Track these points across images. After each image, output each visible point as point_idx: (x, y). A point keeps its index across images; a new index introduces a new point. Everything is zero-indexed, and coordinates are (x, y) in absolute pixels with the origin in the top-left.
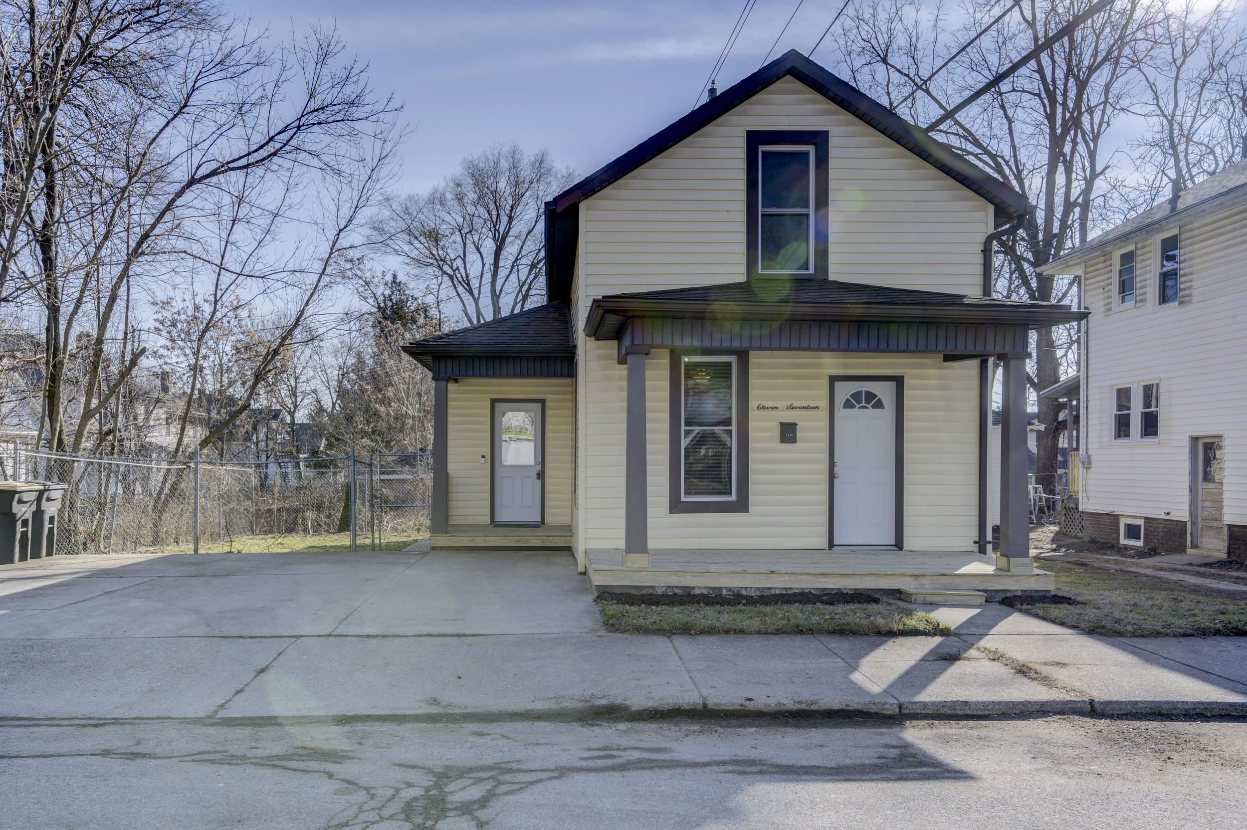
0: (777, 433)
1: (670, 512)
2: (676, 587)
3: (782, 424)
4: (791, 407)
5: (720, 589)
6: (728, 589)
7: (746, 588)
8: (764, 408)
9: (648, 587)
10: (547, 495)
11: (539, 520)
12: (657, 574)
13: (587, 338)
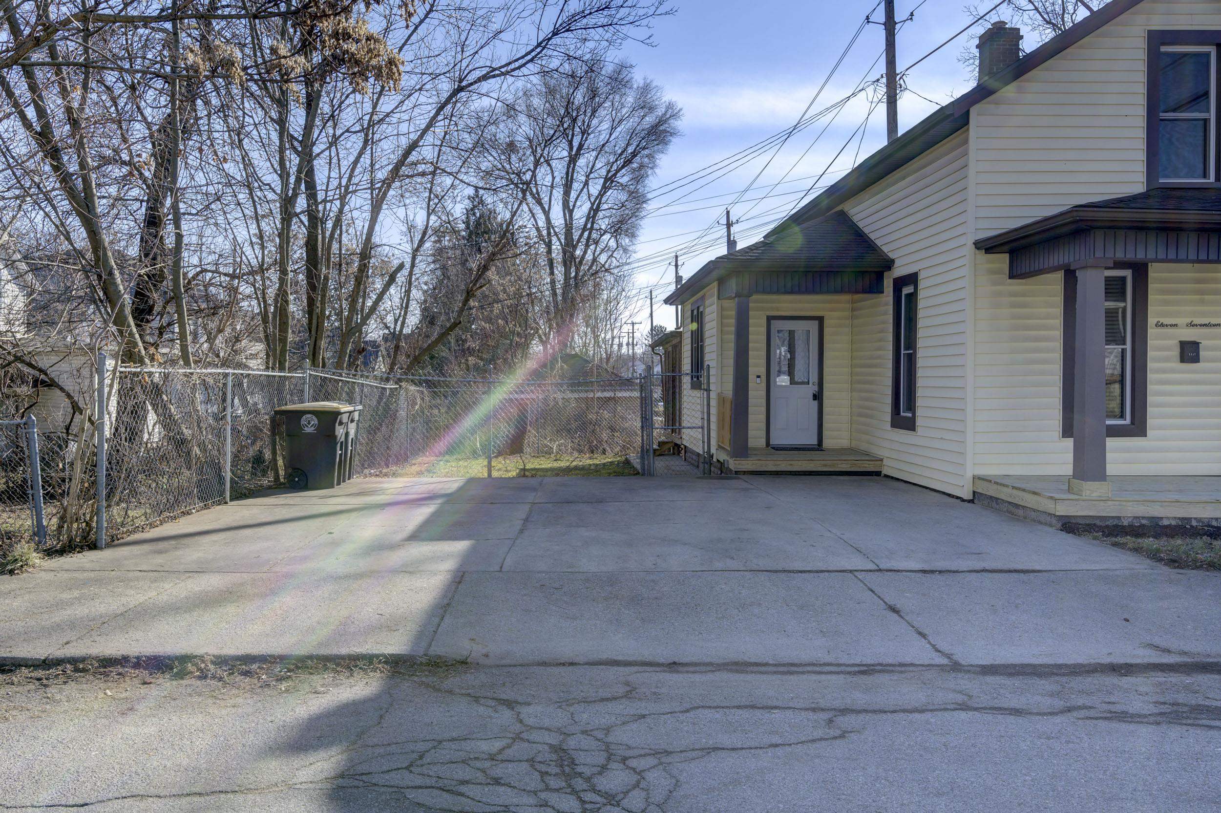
0: (1176, 352)
1: (1063, 437)
2: (1143, 518)
3: (1180, 342)
4: (1192, 325)
5: (1189, 519)
6: (1198, 520)
7: (1217, 519)
8: (1162, 325)
9: (1113, 517)
10: (826, 417)
11: (816, 443)
12: (1124, 503)
13: (977, 251)
